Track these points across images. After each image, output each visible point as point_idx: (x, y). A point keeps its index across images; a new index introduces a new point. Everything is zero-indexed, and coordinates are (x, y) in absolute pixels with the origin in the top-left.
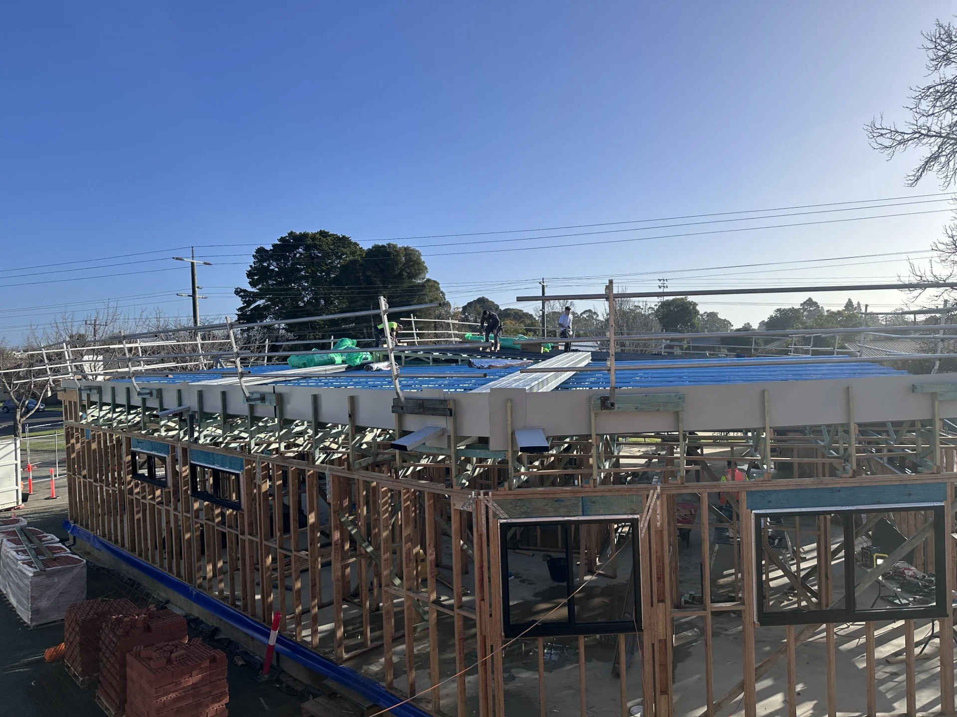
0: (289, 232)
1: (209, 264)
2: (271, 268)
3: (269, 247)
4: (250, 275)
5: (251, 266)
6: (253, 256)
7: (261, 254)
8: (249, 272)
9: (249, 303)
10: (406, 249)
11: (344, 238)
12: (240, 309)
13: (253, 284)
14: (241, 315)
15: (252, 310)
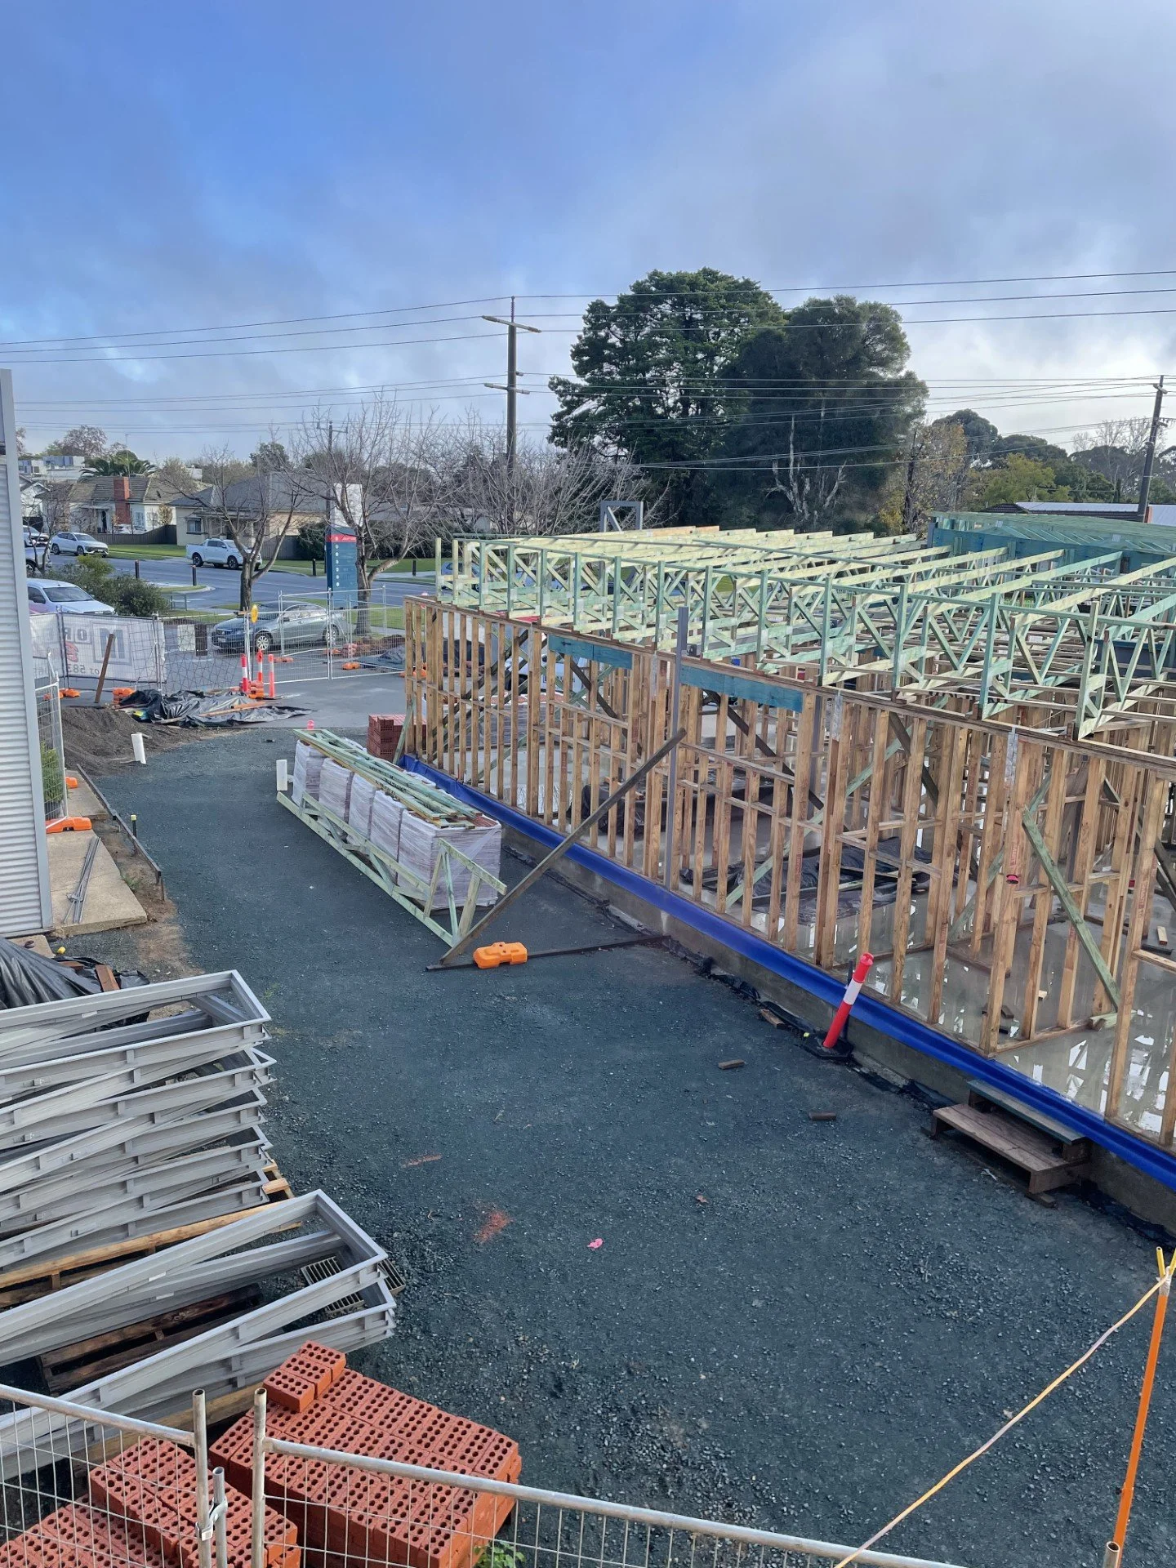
0: (651, 271)
1: (536, 331)
2: (610, 341)
3: (612, 302)
4: (577, 353)
5: (580, 337)
6: (584, 318)
7: (598, 314)
8: (577, 347)
9: (571, 406)
10: (873, 307)
11: (748, 284)
12: (558, 417)
13: (581, 370)
14: (558, 427)
15: (575, 419)
